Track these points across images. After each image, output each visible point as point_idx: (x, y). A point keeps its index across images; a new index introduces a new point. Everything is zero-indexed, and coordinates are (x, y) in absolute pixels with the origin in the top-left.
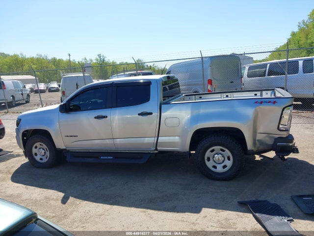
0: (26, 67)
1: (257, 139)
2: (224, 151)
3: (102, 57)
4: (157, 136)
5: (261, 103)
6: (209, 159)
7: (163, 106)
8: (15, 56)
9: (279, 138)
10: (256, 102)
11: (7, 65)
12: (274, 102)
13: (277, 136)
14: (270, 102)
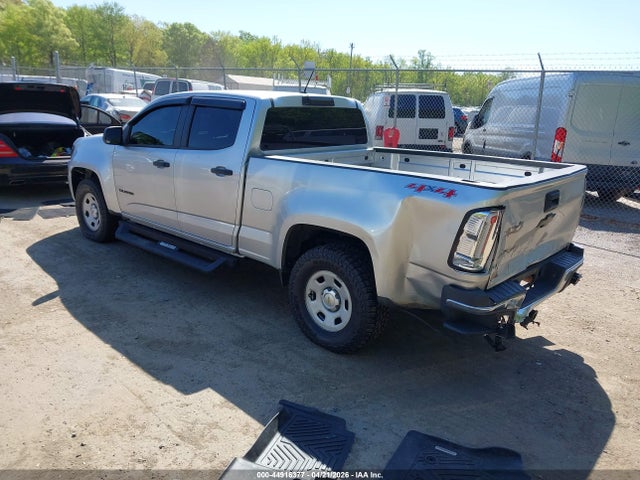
0: (278, 64)
1: (408, 276)
2: (340, 285)
3: (426, 58)
4: (237, 222)
5: (421, 189)
6: (313, 296)
7: (252, 159)
8: (265, 40)
9: (453, 286)
10: (411, 186)
11: (248, 57)
12: (451, 194)
13: (450, 281)
14: (440, 190)
